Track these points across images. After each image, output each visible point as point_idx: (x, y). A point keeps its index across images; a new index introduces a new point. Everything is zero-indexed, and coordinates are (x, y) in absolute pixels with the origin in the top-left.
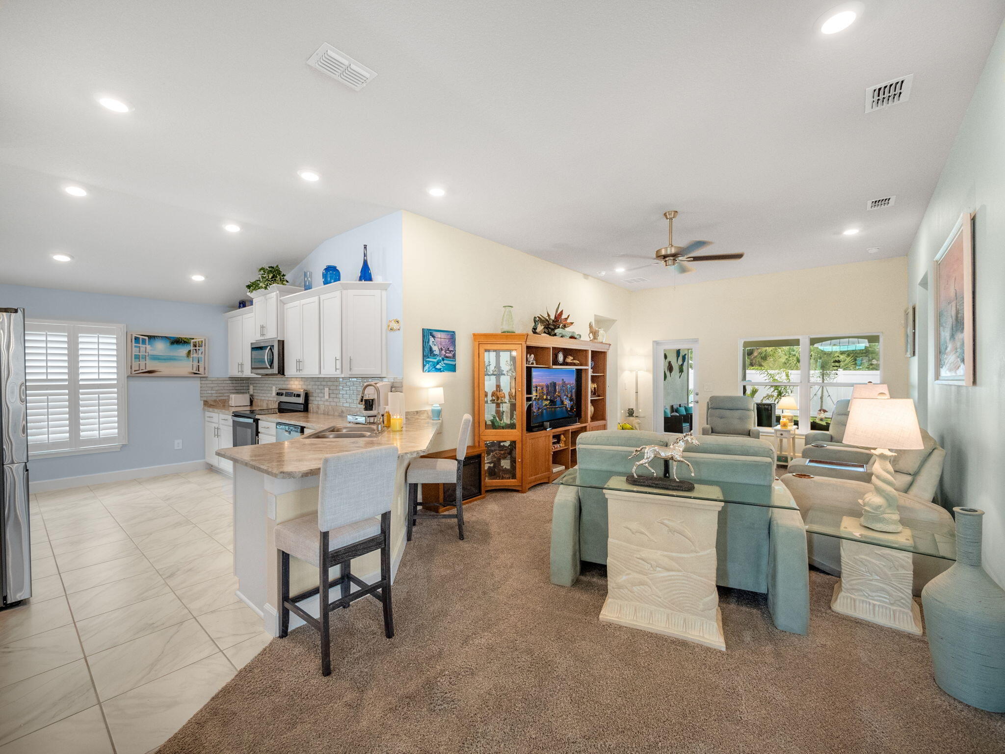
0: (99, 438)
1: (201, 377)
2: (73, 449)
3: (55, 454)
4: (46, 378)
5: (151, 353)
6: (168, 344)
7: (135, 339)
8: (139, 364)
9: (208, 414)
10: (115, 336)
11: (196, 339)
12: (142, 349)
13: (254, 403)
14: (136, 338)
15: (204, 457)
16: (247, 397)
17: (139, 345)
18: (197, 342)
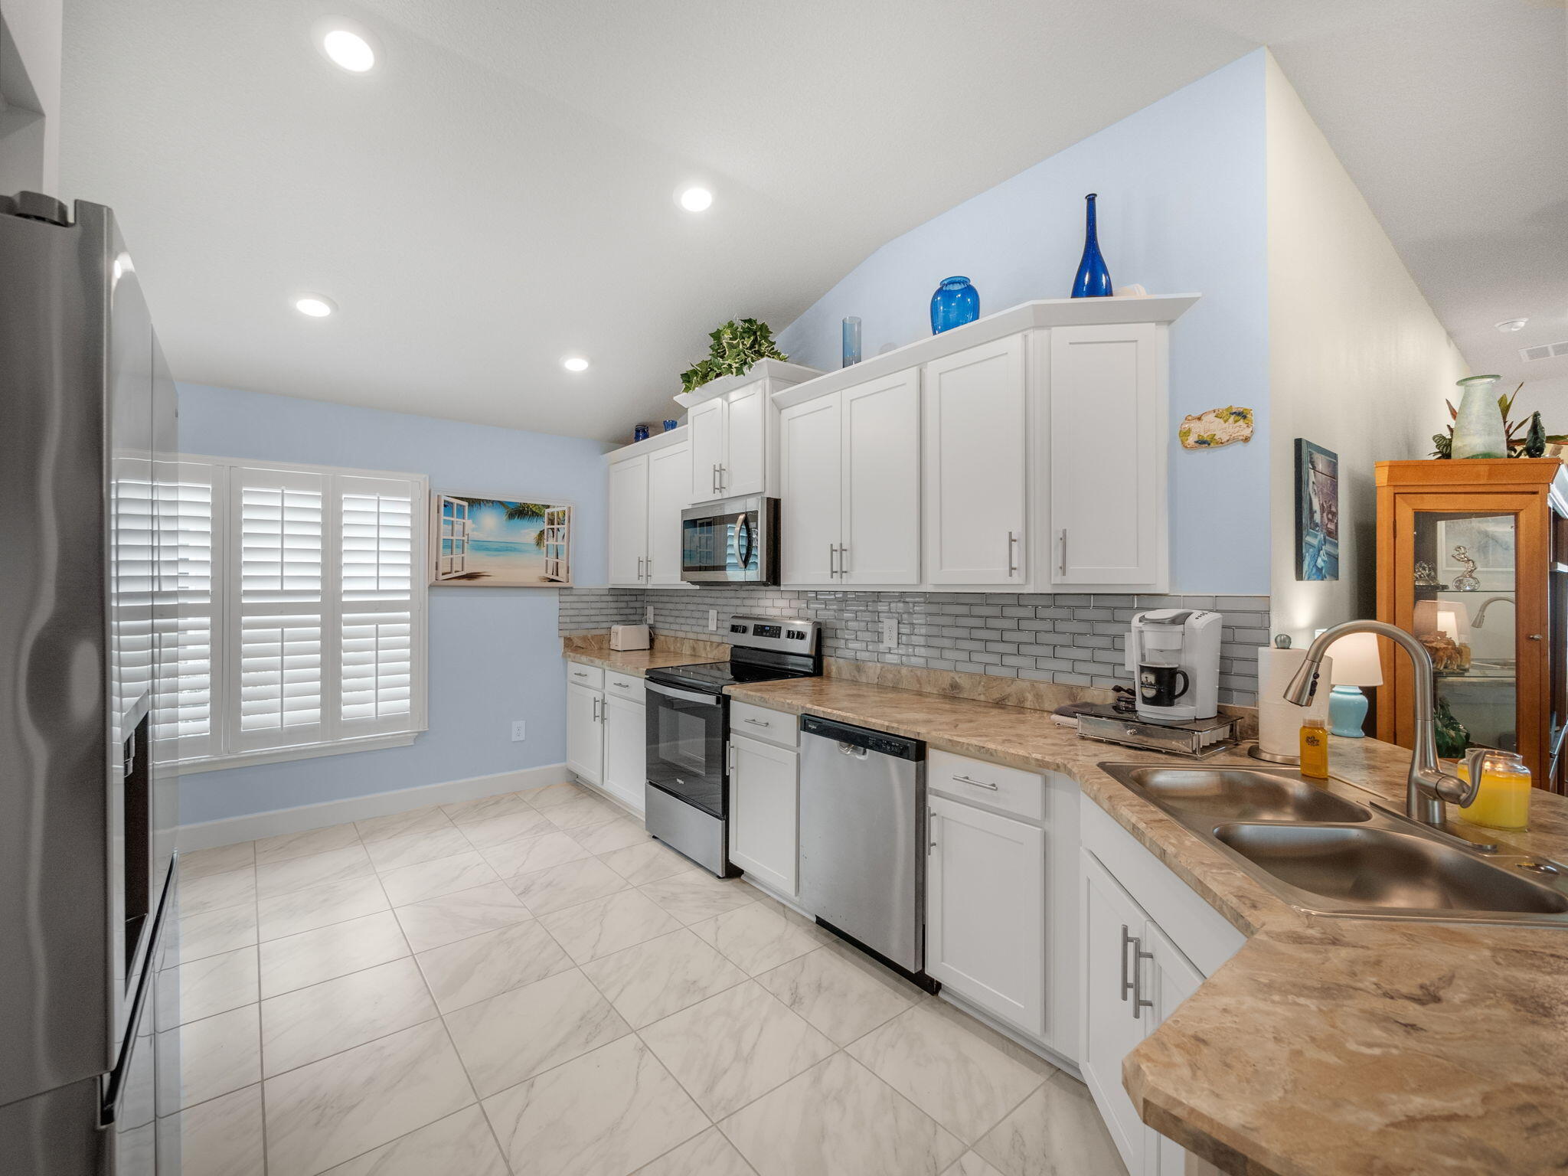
0: (377, 717)
1: (560, 588)
2: (328, 743)
3: (295, 752)
4: (279, 588)
5: (476, 535)
6: (505, 517)
7: (445, 506)
8: (452, 559)
9: (574, 667)
10: (409, 500)
11: (554, 507)
12: (458, 528)
13: (657, 645)
14: (447, 505)
15: (564, 759)
16: (645, 629)
17: (451, 519)
18: (556, 515)
